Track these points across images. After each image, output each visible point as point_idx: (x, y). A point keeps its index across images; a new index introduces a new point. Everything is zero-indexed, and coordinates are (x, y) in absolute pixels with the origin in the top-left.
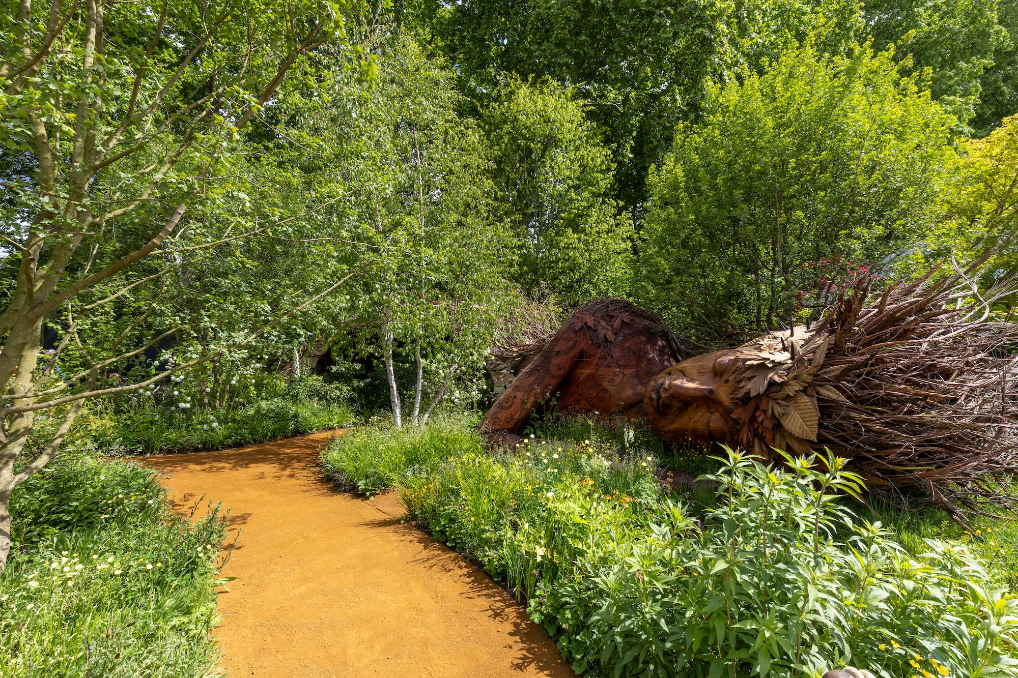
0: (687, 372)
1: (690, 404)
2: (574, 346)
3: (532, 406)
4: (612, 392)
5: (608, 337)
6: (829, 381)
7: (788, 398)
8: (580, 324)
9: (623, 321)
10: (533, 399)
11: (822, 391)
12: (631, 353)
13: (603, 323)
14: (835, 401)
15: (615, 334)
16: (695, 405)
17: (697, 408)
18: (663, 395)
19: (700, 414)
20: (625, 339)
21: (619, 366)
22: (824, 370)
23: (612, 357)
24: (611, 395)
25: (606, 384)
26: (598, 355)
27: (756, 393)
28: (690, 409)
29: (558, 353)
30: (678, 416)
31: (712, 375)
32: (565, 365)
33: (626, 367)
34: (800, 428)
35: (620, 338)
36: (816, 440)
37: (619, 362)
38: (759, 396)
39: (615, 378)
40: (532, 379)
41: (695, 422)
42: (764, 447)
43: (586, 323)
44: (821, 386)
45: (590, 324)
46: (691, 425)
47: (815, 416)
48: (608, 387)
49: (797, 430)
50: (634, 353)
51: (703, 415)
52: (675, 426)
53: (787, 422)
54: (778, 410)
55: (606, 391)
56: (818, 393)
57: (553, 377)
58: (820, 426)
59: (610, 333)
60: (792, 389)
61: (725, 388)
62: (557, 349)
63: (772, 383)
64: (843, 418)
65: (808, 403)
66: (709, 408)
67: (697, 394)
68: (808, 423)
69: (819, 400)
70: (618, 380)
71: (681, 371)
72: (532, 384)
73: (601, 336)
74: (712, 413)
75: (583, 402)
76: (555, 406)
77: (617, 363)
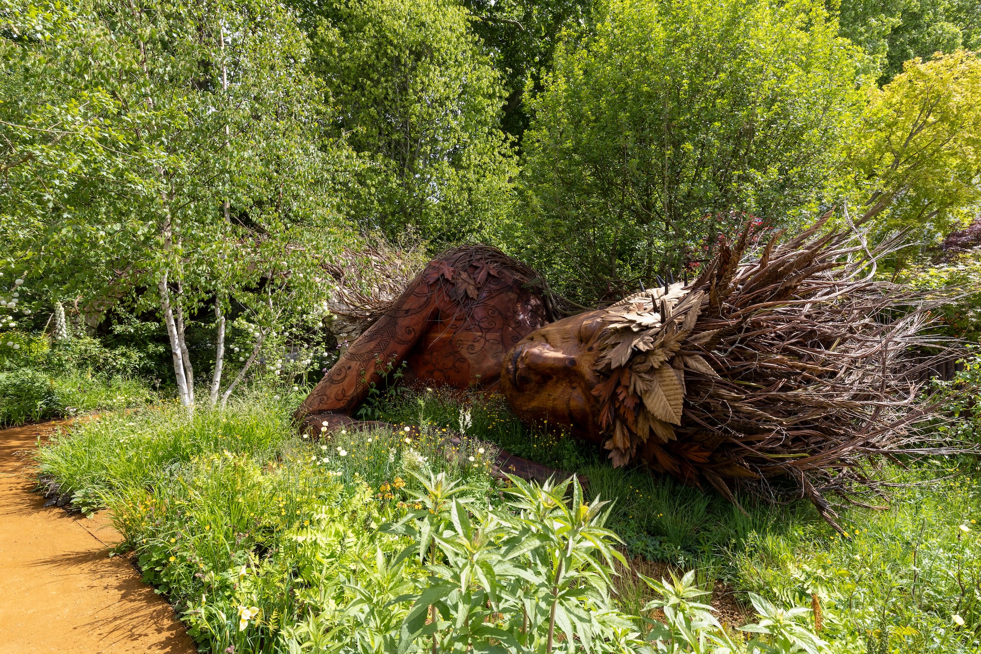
0: (550, 338)
1: (550, 378)
2: (427, 304)
3: (372, 379)
4: (471, 362)
5: (469, 292)
6: (699, 350)
7: (652, 370)
8: (436, 276)
9: (489, 274)
10: (372, 370)
11: (691, 362)
12: (496, 314)
13: (464, 275)
14: (702, 375)
15: (478, 289)
16: (555, 378)
17: (557, 382)
18: (521, 366)
19: (560, 390)
20: (490, 297)
21: (481, 329)
22: (695, 336)
23: (473, 318)
24: (469, 365)
25: (464, 352)
26: (455, 315)
27: (617, 364)
28: (550, 383)
29: (407, 311)
30: (537, 392)
31: (576, 342)
32: (416, 328)
33: (488, 330)
34: (663, 409)
35: (484, 295)
36: (679, 424)
37: (482, 324)
38: (620, 368)
39: (475, 344)
40: (372, 345)
41: (554, 399)
42: (626, 431)
43: (443, 275)
44: (689, 355)
45: (448, 276)
46: (550, 404)
47: (680, 393)
48: (467, 356)
49: (660, 411)
50: (500, 313)
51: (563, 392)
52: (534, 404)
53: (650, 401)
54: (640, 386)
55: (463, 360)
56: (686, 365)
57: (400, 342)
58: (686, 405)
59: (471, 288)
60: (655, 361)
61: (588, 358)
62: (406, 307)
63: (636, 353)
64: (711, 397)
65: (673, 378)
66: (571, 382)
67: (557, 364)
68: (673, 403)
69: (686, 373)
70: (478, 346)
71: (544, 336)
72: (372, 351)
73: (461, 292)
74: (574, 388)
75: (437, 374)
76: (400, 378)
77: (479, 326)
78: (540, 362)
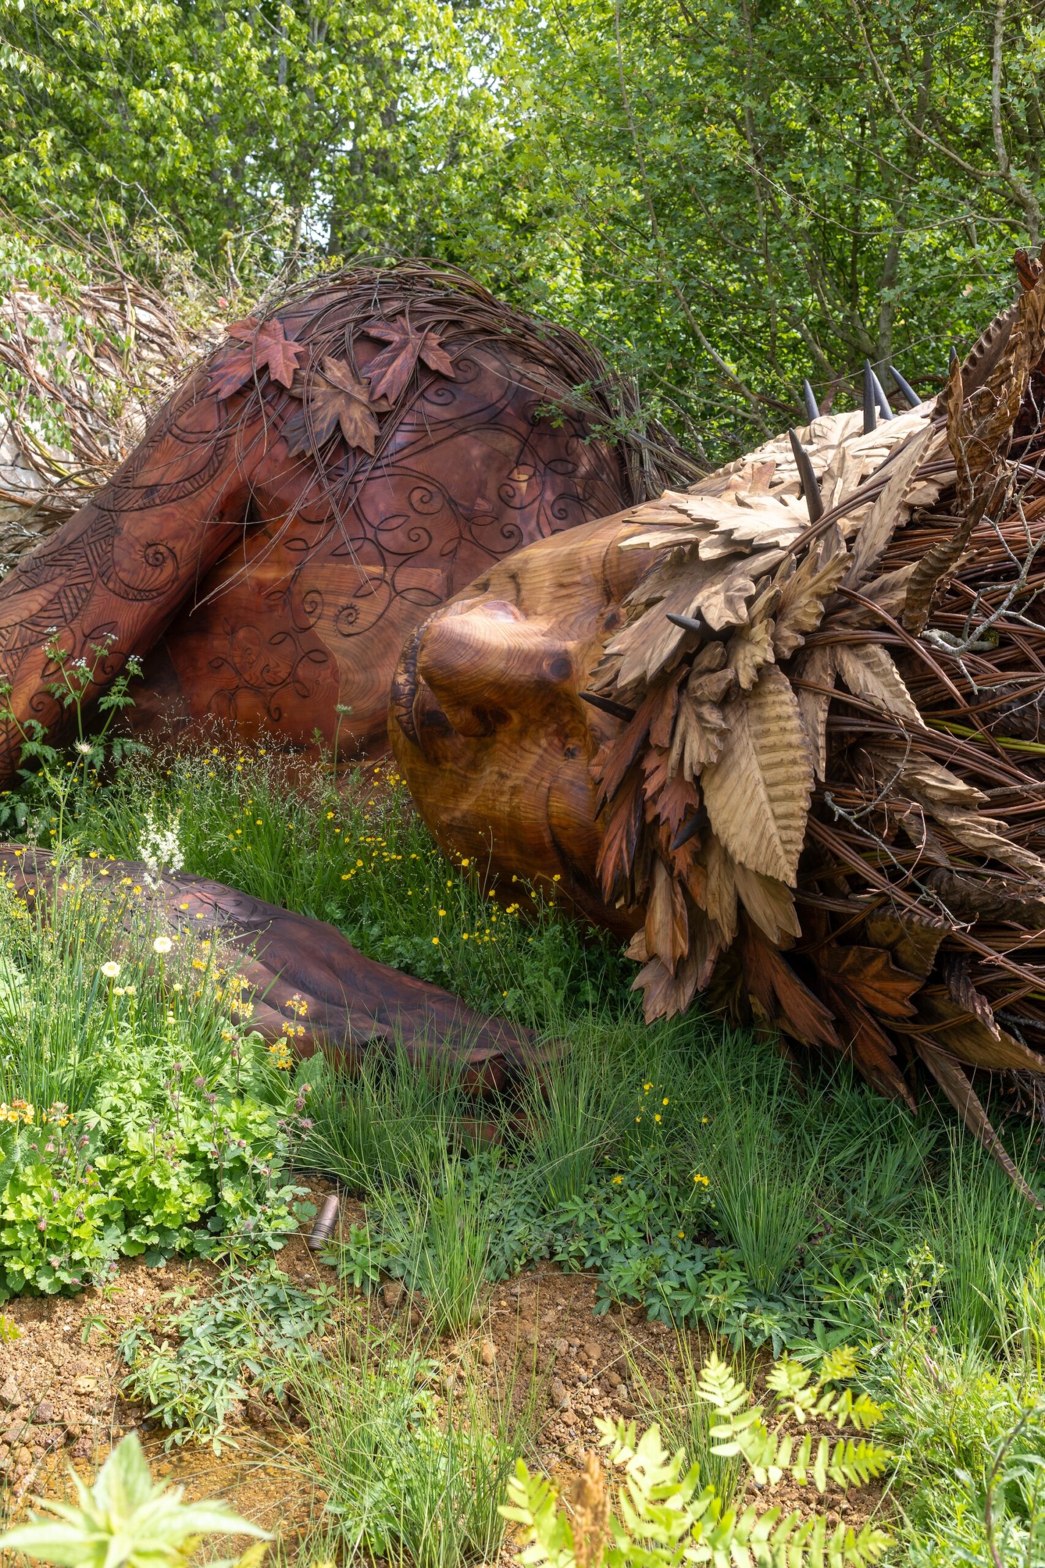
0: (527, 582)
1: (502, 717)
2: (214, 465)
3: (35, 710)
4: (342, 661)
5: (348, 429)
6: (883, 628)
7: (734, 696)
8: (243, 373)
9: (421, 364)
10: (34, 682)
11: (852, 669)
12: (437, 503)
13: (337, 371)
14: (880, 716)
15: (381, 417)
16: (516, 718)
17: (523, 732)
19: (531, 761)
20: (421, 446)
21: (382, 554)
22: (880, 580)
23: (358, 514)
24: (335, 673)
25: (325, 631)
26: (297, 507)
27: (638, 675)
28: (503, 737)
29: (151, 489)
32: (178, 546)
33: (406, 557)
34: (754, 830)
35: (401, 438)
36: (793, 882)
37: (384, 538)
38: (643, 687)
39: (361, 604)
40: (35, 601)
41: (515, 790)
42: (680, 899)
43: (265, 369)
44: (852, 646)
45: (282, 372)
46: (503, 805)
47: (808, 775)
48: (332, 643)
49: (746, 835)
50: (451, 502)
51: (540, 765)
52: (466, 804)
53: (722, 799)
54: (699, 752)
55: (319, 655)
56: (838, 681)
57: (130, 593)
59: (357, 413)
62: (149, 476)
63: (697, 635)
67: (516, 673)
68: (781, 810)
69: (835, 708)
70: (368, 611)
71: (513, 577)
72: (33, 621)
73: (323, 426)
74: (570, 754)
75: (245, 701)
76: (119, 712)
77: (377, 544)
78: (461, 662)
